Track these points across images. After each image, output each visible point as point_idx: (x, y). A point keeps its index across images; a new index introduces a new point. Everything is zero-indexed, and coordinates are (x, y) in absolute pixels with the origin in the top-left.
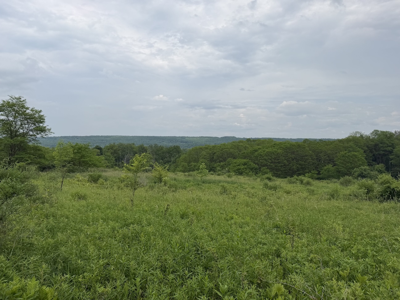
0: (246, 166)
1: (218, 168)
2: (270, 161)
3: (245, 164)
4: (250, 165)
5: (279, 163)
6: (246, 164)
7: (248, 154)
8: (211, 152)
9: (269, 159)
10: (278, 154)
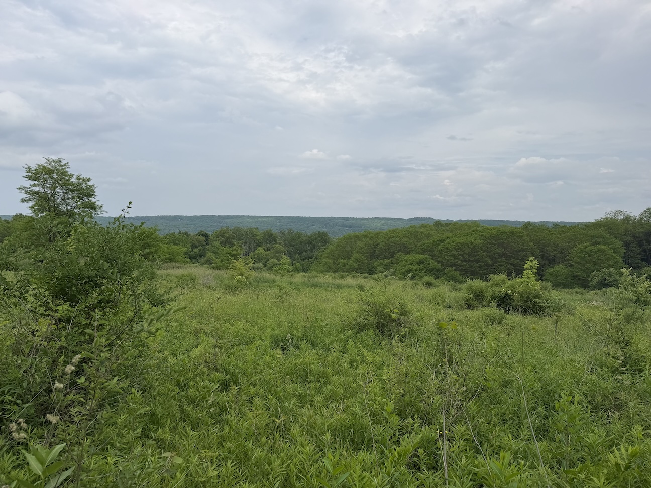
0: (422, 266)
1: (379, 269)
2: (461, 258)
3: (421, 262)
4: (429, 264)
5: (477, 261)
6: (423, 263)
7: (428, 246)
8: (371, 242)
9: (460, 255)
10: (475, 246)
